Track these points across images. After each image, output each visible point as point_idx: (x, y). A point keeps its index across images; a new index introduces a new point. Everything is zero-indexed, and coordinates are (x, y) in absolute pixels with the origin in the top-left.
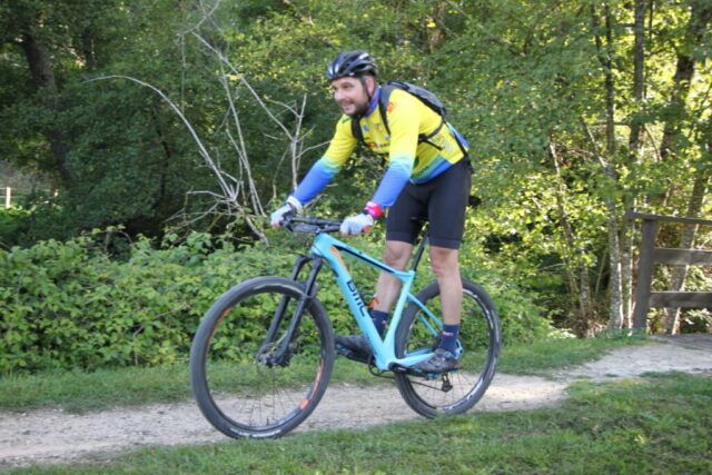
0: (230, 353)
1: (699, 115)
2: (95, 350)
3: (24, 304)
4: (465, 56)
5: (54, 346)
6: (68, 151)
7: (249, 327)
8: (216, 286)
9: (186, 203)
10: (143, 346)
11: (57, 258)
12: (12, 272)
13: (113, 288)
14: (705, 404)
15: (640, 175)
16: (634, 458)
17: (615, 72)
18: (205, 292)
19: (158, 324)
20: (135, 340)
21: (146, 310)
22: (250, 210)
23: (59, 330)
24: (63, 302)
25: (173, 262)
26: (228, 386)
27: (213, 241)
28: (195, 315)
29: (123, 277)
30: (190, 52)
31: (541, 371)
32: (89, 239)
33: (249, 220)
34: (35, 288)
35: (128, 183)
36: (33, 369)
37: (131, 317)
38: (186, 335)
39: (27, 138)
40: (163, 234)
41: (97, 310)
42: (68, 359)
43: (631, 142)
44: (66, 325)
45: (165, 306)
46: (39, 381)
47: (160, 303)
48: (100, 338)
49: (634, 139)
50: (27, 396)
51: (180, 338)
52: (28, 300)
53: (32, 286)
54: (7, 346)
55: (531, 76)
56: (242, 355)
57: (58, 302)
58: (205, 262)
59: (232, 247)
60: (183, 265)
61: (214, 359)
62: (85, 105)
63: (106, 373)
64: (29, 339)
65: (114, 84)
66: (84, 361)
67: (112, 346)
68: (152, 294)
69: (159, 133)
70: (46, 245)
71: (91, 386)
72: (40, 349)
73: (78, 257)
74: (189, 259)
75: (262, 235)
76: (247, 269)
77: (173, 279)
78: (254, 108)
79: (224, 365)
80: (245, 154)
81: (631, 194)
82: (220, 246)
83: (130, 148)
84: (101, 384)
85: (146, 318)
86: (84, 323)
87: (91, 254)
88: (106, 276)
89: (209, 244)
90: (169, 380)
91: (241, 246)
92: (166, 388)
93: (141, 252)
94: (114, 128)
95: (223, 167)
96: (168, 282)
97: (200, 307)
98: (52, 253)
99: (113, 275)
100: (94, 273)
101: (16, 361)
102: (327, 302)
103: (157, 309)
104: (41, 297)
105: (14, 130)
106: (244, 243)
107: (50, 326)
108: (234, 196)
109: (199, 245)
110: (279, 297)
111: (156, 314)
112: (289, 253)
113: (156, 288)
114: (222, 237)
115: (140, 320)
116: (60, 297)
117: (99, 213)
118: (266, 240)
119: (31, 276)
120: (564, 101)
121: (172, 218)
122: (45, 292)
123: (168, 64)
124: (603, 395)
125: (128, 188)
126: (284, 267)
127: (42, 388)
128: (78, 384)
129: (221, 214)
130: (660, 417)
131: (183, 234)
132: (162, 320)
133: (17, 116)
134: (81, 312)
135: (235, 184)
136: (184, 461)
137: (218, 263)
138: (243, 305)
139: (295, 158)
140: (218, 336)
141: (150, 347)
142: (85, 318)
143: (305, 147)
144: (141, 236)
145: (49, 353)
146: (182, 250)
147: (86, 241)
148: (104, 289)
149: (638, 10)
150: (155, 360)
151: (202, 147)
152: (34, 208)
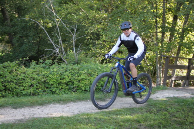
0: (57, 92)
1: (179, 30)
2: (20, 91)
4: (119, 14)
5: (9, 90)
6: (13, 38)
7: (62, 85)
8: (53, 74)
9: (45, 52)
10: (33, 90)
11: (10, 67)
14: (183, 105)
15: (164, 46)
16: (166, 120)
17: (157, 19)
18: (50, 76)
19: (38, 84)
20: (31, 89)
21: (34, 80)
22: (62, 54)
23: (10, 86)
24: (11, 78)
25: (41, 68)
26: (57, 101)
27: (52, 62)
28: (48, 82)
29: (28, 72)
30: (46, 13)
32: (19, 62)
33: (62, 57)
34: (4, 74)
35: (29, 47)
36: (3, 96)
37: (30, 82)
38: (45, 87)
39: (2, 35)
40: (39, 60)
41: (21, 81)
42: (13, 94)
43: (162, 37)
44: (12, 85)
45: (40, 80)
46: (5, 100)
47: (38, 79)
48: (22, 88)
50: (2, 104)
51: (43, 88)
52: (2, 78)
53: (3, 74)
55: (136, 19)
56: (61, 93)
57: (10, 78)
58: (50, 68)
59: (57, 64)
60: (44, 69)
61: (53, 94)
62: (18, 26)
63: (23, 97)
64: (2, 88)
65: (26, 21)
66: (17, 94)
67: (25, 91)
68: (36, 76)
69: (38, 34)
70: (7, 63)
71: (19, 101)
72: (5, 91)
73: (16, 66)
74: (46, 67)
75: (65, 61)
76: (62, 70)
77: (42, 72)
78: (63, 28)
79: (56, 95)
80: (61, 39)
81: (162, 50)
82: (54, 63)
83: (30, 38)
86: (18, 84)
87: (19, 65)
88: (23, 71)
89: (51, 63)
90: (40, 99)
91: (60, 63)
93: (33, 65)
94: (26, 32)
95: (55, 43)
96: (40, 73)
97: (49, 80)
98: (9, 65)
102: (83, 79)
103: (37, 80)
104: (5, 77)
107: (8, 85)
108: (58, 51)
109: (49, 63)
111: (37, 82)
112: (72, 66)
113: (37, 75)
114: (55, 61)
115: (33, 83)
117: (21, 55)
118: (66, 62)
119: (3, 71)
121: (41, 56)
122: (7, 76)
123: (40, 16)
124: (156, 103)
125: (29, 48)
126: (72, 69)
127: (6, 102)
128: (16, 101)
129: (54, 55)
130: (171, 109)
131: (44, 61)
132: (39, 83)
134: (16, 81)
135: (58, 47)
136: (45, 122)
137: (54, 68)
138: (61, 79)
139: (74, 41)
140: (54, 88)
141: (35, 91)
142: (18, 83)
143: (77, 37)
144: (33, 61)
145: (8, 92)
146: (44, 65)
147: (18, 62)
148: (23, 75)
149: (164, 3)
150: (37, 94)
151: (49, 38)
152: (4, 53)
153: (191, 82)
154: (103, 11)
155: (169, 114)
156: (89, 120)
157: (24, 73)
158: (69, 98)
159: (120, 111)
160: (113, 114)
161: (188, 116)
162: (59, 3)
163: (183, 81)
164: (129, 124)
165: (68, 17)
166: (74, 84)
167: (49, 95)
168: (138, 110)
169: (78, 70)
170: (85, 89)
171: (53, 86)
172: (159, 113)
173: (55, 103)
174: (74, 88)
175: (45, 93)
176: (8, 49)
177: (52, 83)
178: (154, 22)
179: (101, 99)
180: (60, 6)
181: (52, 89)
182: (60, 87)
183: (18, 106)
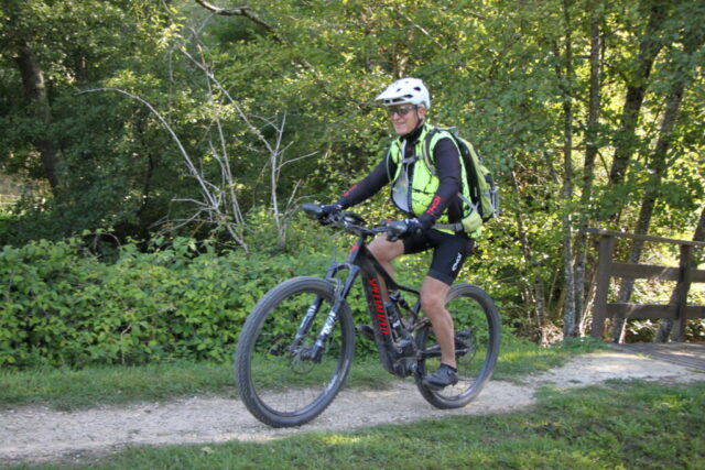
0: (214, 353)
1: (648, 142)
2: (83, 348)
3: (14, 302)
5: (43, 343)
6: (57, 160)
7: (233, 329)
8: (201, 288)
9: (170, 211)
10: (130, 345)
11: (48, 257)
12: (3, 271)
13: (102, 288)
18: (191, 294)
19: (144, 324)
20: (123, 339)
21: (134, 310)
22: (231, 218)
23: (49, 327)
24: (52, 300)
25: (158, 265)
26: (213, 386)
27: (197, 245)
28: (181, 316)
29: (112, 278)
30: (175, 71)
31: (509, 376)
32: (80, 241)
33: (229, 228)
34: (25, 286)
35: (115, 192)
36: (21, 366)
37: (118, 316)
38: (171, 335)
39: (18, 148)
40: (148, 238)
41: (86, 309)
42: (56, 357)
43: (586, 164)
44: (56, 323)
45: (152, 307)
46: (27, 377)
47: (148, 305)
48: (88, 336)
49: (589, 162)
50: (16, 392)
51: (164, 337)
52: (18, 298)
53: (22, 285)
56: (226, 356)
57: (47, 300)
58: (190, 266)
59: (215, 255)
60: (169, 268)
61: (198, 359)
62: (75, 116)
63: (93, 371)
64: (18, 336)
65: (104, 98)
66: (72, 360)
67: (99, 345)
68: (139, 295)
69: (145, 145)
70: (37, 245)
71: (78, 384)
72: (29, 346)
73: (68, 257)
74: (174, 262)
75: (241, 242)
76: (231, 272)
77: (160, 281)
79: (209, 365)
82: (203, 250)
83: (118, 159)
84: (88, 382)
85: (134, 318)
86: (73, 322)
87: (80, 254)
88: (95, 276)
89: (193, 247)
90: (155, 379)
91: (224, 251)
92: (152, 387)
93: (128, 254)
95: (206, 178)
96: (155, 284)
97: (186, 309)
98: (43, 253)
99: (102, 275)
100: (82, 273)
101: (4, 358)
103: (144, 309)
104: (30, 294)
105: (7, 140)
106: (227, 247)
107: (40, 324)
108: (216, 205)
109: (184, 249)
112: (269, 259)
113: (143, 289)
114: (206, 241)
115: (127, 320)
116: (50, 296)
117: (86, 220)
118: (245, 246)
119: (21, 274)
121: (156, 224)
122: (36, 290)
124: (572, 400)
126: (266, 271)
127: (31, 384)
128: (67, 382)
129: (204, 221)
130: (627, 422)
132: (149, 320)
133: (10, 126)
134: (69, 311)
136: (174, 461)
137: (203, 267)
138: (227, 307)
139: (274, 171)
140: (202, 337)
141: (137, 347)
142: (73, 317)
143: (285, 160)
144: (129, 238)
145: (38, 350)
146: (166, 255)
147: (76, 242)
149: (594, 43)
150: (141, 359)
151: (187, 158)
152: (23, 213)
153: (687, 328)
154: (378, 67)
155: (620, 440)
156: (333, 456)
158: (257, 377)
159: (442, 426)
160: (419, 437)
161: (689, 449)
162: (221, 39)
163: (661, 322)
165: (255, 87)
166: (273, 327)
167: (188, 362)
168: (507, 426)
169: (288, 274)
171: (198, 332)
172: (584, 438)
173: (208, 393)
174: (273, 340)
175: (171, 355)
176: (37, 198)
177: (197, 320)
178: (557, 111)
179: (371, 380)
180: (224, 48)
181: (195, 341)
182: (226, 334)
183: (74, 401)
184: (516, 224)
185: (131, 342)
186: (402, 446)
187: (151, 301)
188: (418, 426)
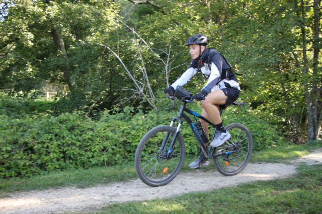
0: (145, 158)
2: (88, 160)
3: (57, 141)
4: (239, 25)
5: (70, 158)
6: (71, 75)
7: (153, 147)
8: (138, 129)
9: (121, 95)
10: (108, 157)
11: (70, 120)
12: (51, 128)
13: (94, 132)
17: (306, 27)
19: (114, 147)
20: (105, 155)
21: (108, 141)
22: (149, 96)
23: (72, 151)
24: (73, 139)
25: (118, 120)
27: (135, 109)
28: (129, 143)
29: (97, 128)
31: (283, 161)
33: (148, 100)
34: (61, 134)
36: (62, 169)
37: (102, 145)
38: (126, 151)
39: (54, 71)
40: (113, 108)
41: (87, 142)
42: (76, 164)
43: (315, 57)
44: (75, 149)
45: (116, 139)
46: (65, 174)
47: (114, 138)
48: (89, 154)
50: (61, 181)
51: (123, 153)
52: (58, 139)
54: (51, 160)
57: (71, 139)
58: (132, 119)
59: (143, 113)
60: (123, 121)
62: (77, 55)
63: (93, 169)
64: (60, 156)
65: (89, 46)
66: (83, 165)
67: (95, 158)
68: (110, 134)
70: (64, 115)
71: (87, 176)
72: (65, 160)
73: (78, 120)
74: (125, 118)
75: (154, 106)
76: (151, 121)
77: (119, 127)
80: (146, 72)
81: (317, 80)
82: (138, 112)
84: (91, 175)
85: (109, 145)
86: (82, 148)
87: (84, 118)
88: (90, 127)
89: (133, 111)
90: (119, 172)
91: (147, 111)
92: (119, 175)
93: (104, 116)
95: (136, 79)
96: (117, 129)
97: (131, 139)
98: (67, 118)
99: (93, 127)
100: (85, 126)
101: (55, 166)
102: (186, 134)
103: (113, 140)
104: (63, 137)
105: (49, 68)
106: (147, 110)
107: (68, 150)
108: (142, 90)
109: (129, 112)
110: (165, 133)
111: (113, 143)
112: (167, 114)
113: (112, 131)
114: (138, 108)
115: (106, 146)
116: (72, 137)
118: (156, 108)
119: (59, 129)
120: (284, 40)
121: (116, 101)
122: (65, 135)
125: (96, 89)
126: (166, 120)
127: (67, 177)
128: (82, 175)
129: (137, 98)
131: (122, 107)
132: (116, 145)
133: (50, 62)
134: (80, 143)
135: (142, 85)
137: (138, 120)
139: (167, 72)
141: (111, 158)
142: (83, 146)
143: (171, 67)
144: (105, 109)
145: (69, 162)
146: (122, 114)
147: (81, 113)
148: (90, 133)
150: (113, 163)
151: (127, 70)
152: (58, 99)
156: (203, 204)
157: (92, 130)
159: (253, 187)
160: (243, 193)
162: (139, 14)
164: (273, 210)
165: (156, 35)
168: (284, 185)
170: (191, 151)
175: (127, 160)
176: (63, 93)
177: (136, 144)
178: (298, 33)
180: (141, 18)
182: (150, 150)
183: (85, 184)
184: (282, 89)
185: (108, 155)
186: (235, 198)
187: (116, 137)
188: (242, 187)
